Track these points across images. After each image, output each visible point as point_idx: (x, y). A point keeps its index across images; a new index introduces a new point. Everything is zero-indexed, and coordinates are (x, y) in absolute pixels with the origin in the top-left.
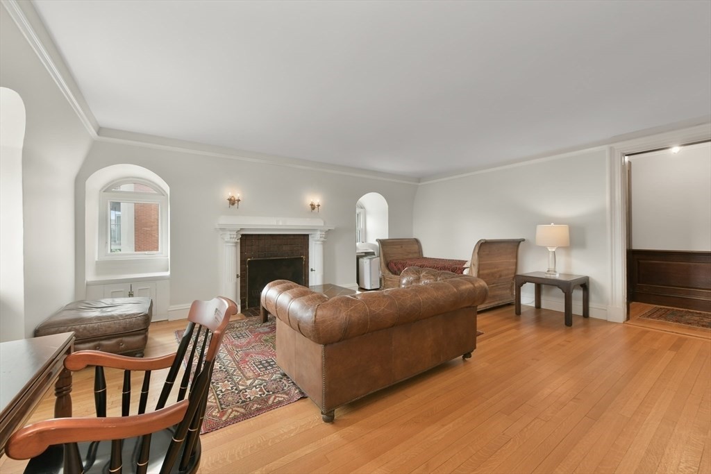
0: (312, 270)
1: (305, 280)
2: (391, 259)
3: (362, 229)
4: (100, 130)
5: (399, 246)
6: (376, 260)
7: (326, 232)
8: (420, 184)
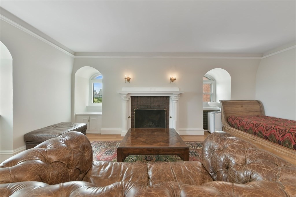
0: (171, 118)
1: (167, 123)
2: (230, 115)
3: (213, 93)
4: (75, 54)
5: (240, 106)
6: (219, 115)
7: (179, 95)
8: (262, 58)
